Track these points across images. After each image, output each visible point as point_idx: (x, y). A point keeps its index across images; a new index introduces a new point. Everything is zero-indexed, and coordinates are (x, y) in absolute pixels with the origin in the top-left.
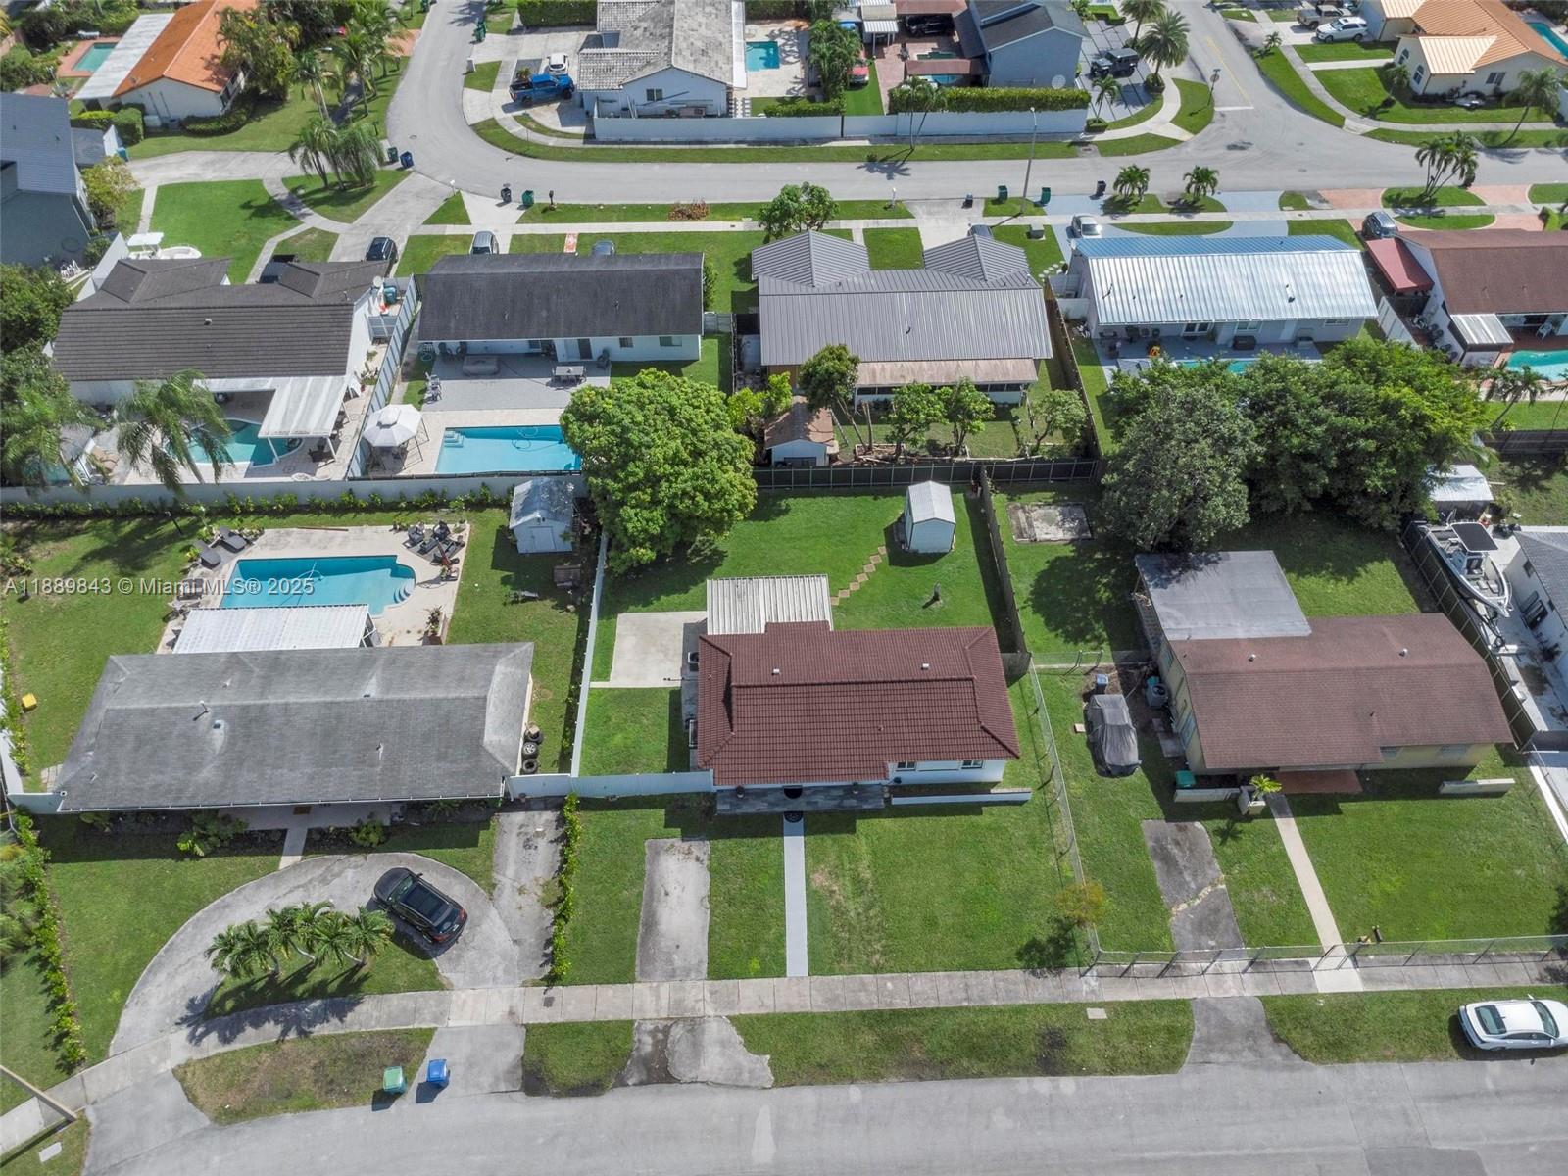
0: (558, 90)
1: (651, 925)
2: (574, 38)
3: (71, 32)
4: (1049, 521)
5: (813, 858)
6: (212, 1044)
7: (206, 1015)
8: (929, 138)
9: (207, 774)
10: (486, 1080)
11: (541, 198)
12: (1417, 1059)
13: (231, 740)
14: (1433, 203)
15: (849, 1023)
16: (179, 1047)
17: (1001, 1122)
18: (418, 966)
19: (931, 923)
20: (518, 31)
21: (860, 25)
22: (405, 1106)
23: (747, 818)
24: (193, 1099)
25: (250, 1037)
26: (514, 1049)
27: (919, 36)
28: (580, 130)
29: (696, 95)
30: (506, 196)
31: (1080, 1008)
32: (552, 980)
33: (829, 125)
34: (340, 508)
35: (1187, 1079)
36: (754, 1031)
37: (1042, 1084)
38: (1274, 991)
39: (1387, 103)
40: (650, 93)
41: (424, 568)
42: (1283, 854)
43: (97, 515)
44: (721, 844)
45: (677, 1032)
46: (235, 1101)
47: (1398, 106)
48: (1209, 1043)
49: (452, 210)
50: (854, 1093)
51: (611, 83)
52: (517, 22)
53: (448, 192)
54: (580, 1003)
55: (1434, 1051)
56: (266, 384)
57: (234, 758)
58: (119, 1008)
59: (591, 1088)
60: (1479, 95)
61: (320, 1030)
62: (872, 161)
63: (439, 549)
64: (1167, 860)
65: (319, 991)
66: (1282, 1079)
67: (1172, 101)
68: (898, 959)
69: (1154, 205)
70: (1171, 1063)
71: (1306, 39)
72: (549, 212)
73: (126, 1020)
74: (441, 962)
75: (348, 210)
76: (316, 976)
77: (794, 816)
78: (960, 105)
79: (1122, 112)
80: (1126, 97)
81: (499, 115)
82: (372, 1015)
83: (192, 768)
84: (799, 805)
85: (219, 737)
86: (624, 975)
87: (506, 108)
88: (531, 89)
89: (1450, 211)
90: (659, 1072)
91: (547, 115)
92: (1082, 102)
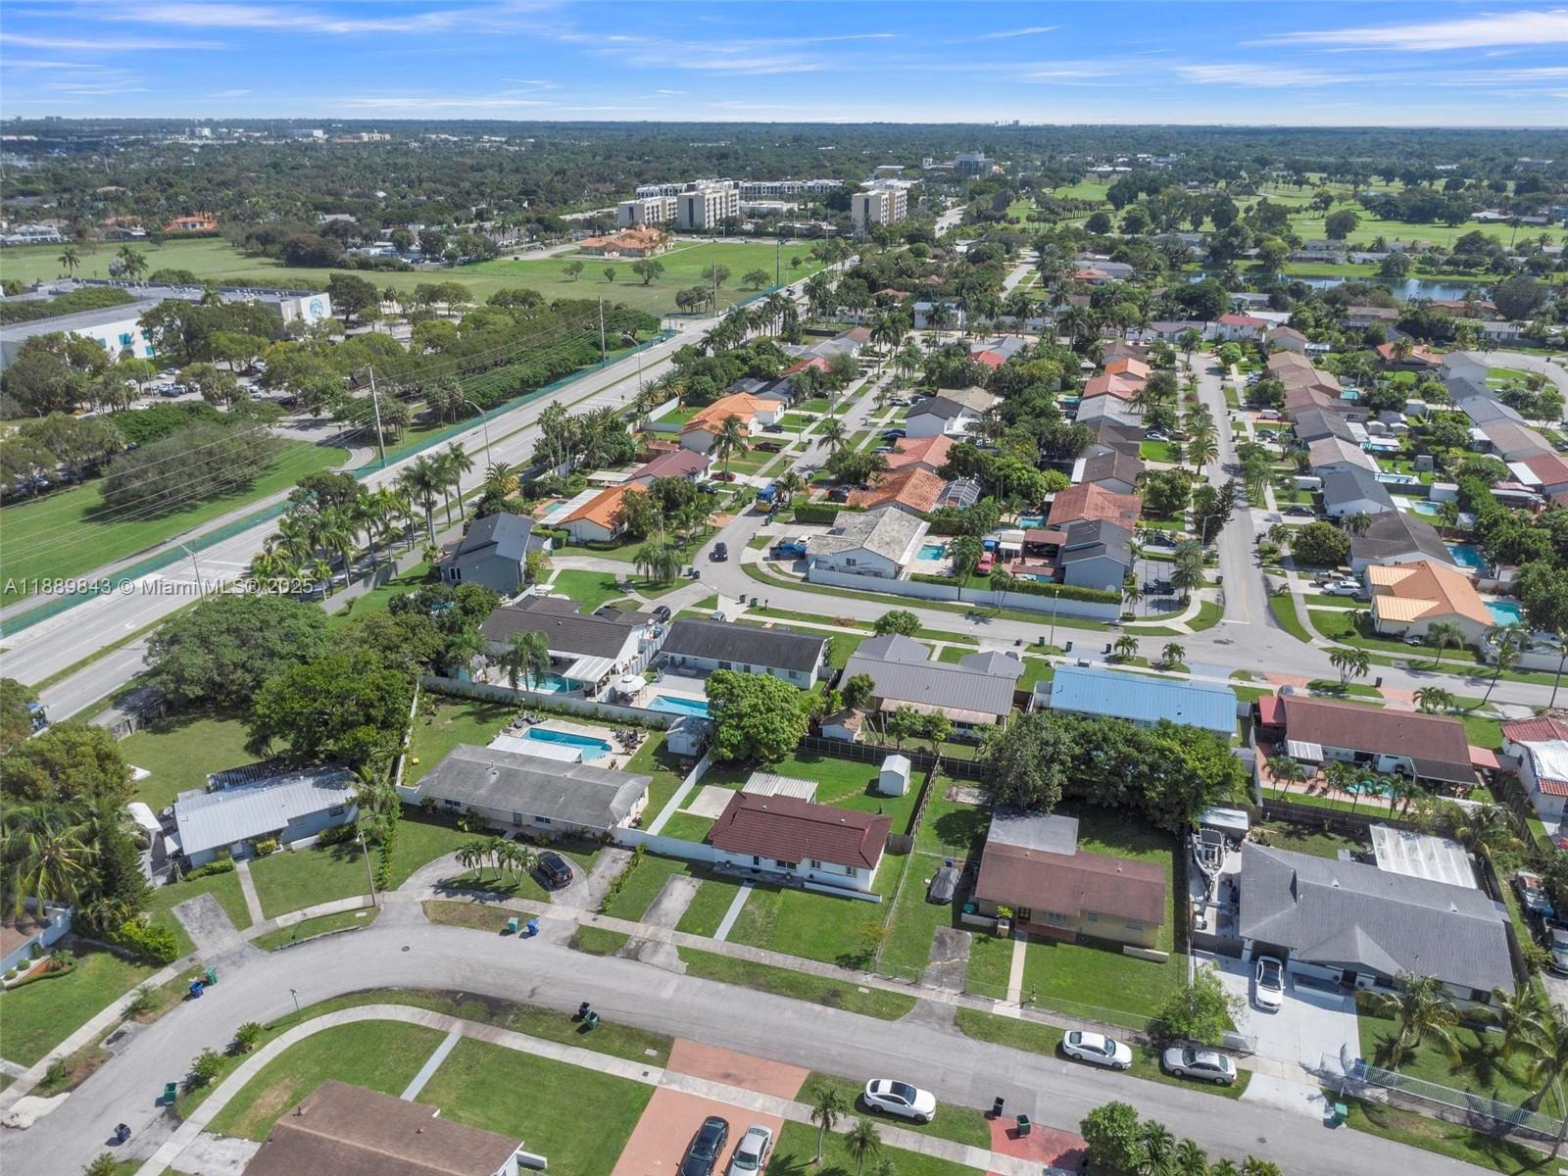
0: (799, 555)
1: (657, 904)
2: (822, 530)
3: (548, 494)
4: (969, 794)
5: (751, 899)
6: (442, 897)
7: (446, 886)
8: (1012, 608)
9: (482, 792)
10: (553, 939)
11: (761, 603)
12: (1031, 1051)
13: (498, 781)
14: (1344, 690)
15: (732, 962)
16: (428, 894)
17: (789, 1014)
18: (543, 892)
19: (798, 936)
20: (793, 523)
21: (997, 544)
22: (514, 938)
23: (727, 876)
24: (425, 913)
25: (459, 898)
26: (572, 931)
27: (1038, 555)
28: (802, 575)
29: (876, 566)
30: (742, 599)
31: (857, 986)
32: (600, 912)
33: (952, 591)
34: (591, 717)
35: (896, 1025)
36: (684, 953)
37: (818, 1007)
38: (968, 1006)
39: (1349, 634)
40: (848, 561)
41: (618, 747)
42: (1010, 957)
43: (474, 699)
44: (708, 882)
45: (649, 944)
46: (443, 917)
47: (1358, 635)
48: (917, 1016)
49: (711, 602)
50: (722, 986)
51: (827, 552)
52: (793, 518)
53: (711, 593)
54: (607, 923)
55: (1042, 1050)
56: (575, 656)
57: (496, 788)
58: (408, 875)
59: (600, 953)
60: (1421, 637)
61: (489, 903)
62: (970, 614)
63: (629, 742)
64: (941, 942)
65: (496, 890)
66: (949, 1038)
67: (1193, 611)
68: (772, 945)
69: (1142, 662)
70: (892, 1017)
71: (1317, 591)
72: (763, 611)
73: (409, 880)
74: (553, 894)
75: (653, 593)
76: (496, 884)
77: (750, 880)
78: (1049, 593)
79: (1154, 612)
80: (1157, 604)
81: (760, 562)
82: (513, 904)
83: (477, 788)
84: (757, 877)
85: (494, 778)
86: (636, 920)
87: (765, 559)
88: (782, 551)
89: (1353, 697)
90: (634, 955)
91: (787, 566)
92: (1118, 601)
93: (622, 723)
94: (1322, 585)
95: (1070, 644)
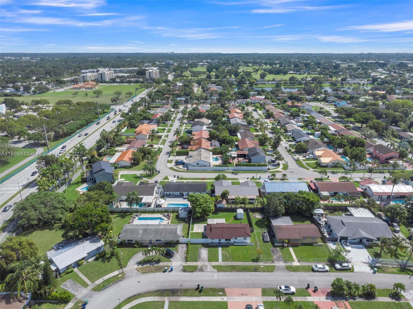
0: (183, 163)
1: (200, 256)
2: (185, 157)
3: (105, 155)
4: (258, 216)
5: (222, 251)
6: (140, 266)
7: (139, 263)
8: (242, 170)
9: (139, 236)
10: (178, 271)
11: (180, 177)
12: (307, 272)
13: (143, 232)
14: (322, 180)
15: (228, 267)
16: (136, 266)
17: (248, 276)
18: (168, 259)
19: (239, 257)
20: (175, 156)
21: (231, 155)
22: (167, 273)
23: (213, 246)
24: (138, 271)
25: (145, 266)
26: (182, 268)
27: (241, 157)
28: (186, 168)
29: (205, 164)
30: (175, 176)
31: (260, 266)
32: (186, 261)
33: (226, 168)
34: (153, 212)
35: (274, 273)
36: (214, 267)
37: (254, 273)
38: (287, 265)
39: (316, 167)
40: (197, 163)
41: (165, 219)
42: (290, 251)
44: (210, 248)
45: (204, 267)
46: (144, 272)
47: (318, 167)
48: (278, 270)
49: (166, 178)
50: (228, 273)
51: (191, 162)
52: (175, 154)
53: (166, 176)
54: (189, 264)
55: (309, 271)
56: (142, 196)
57: (143, 234)
58: (127, 263)
59: (193, 272)
60: (331, 166)
61: (154, 265)
62: (233, 173)
63: (168, 217)
64: (273, 251)
65: (155, 261)
66: (287, 273)
67: (281, 166)
68: (234, 260)
69: (277, 179)
70: (272, 271)
71: (304, 158)
72: (181, 179)
73: (128, 264)
74: (171, 259)
75: (150, 178)
76: (154, 260)
77: (220, 246)
78: (247, 165)
79: (273, 167)
80: (273, 165)
81: (173, 167)
82: (161, 264)
83: (138, 235)
84: (220, 244)
85: (141, 232)
86: (197, 261)
87: (174, 166)
88: (177, 163)
89: (325, 181)
90: (201, 270)
91: (181, 167)
92: (266, 166)
93: (163, 212)
94: (305, 157)
95: (260, 177)
